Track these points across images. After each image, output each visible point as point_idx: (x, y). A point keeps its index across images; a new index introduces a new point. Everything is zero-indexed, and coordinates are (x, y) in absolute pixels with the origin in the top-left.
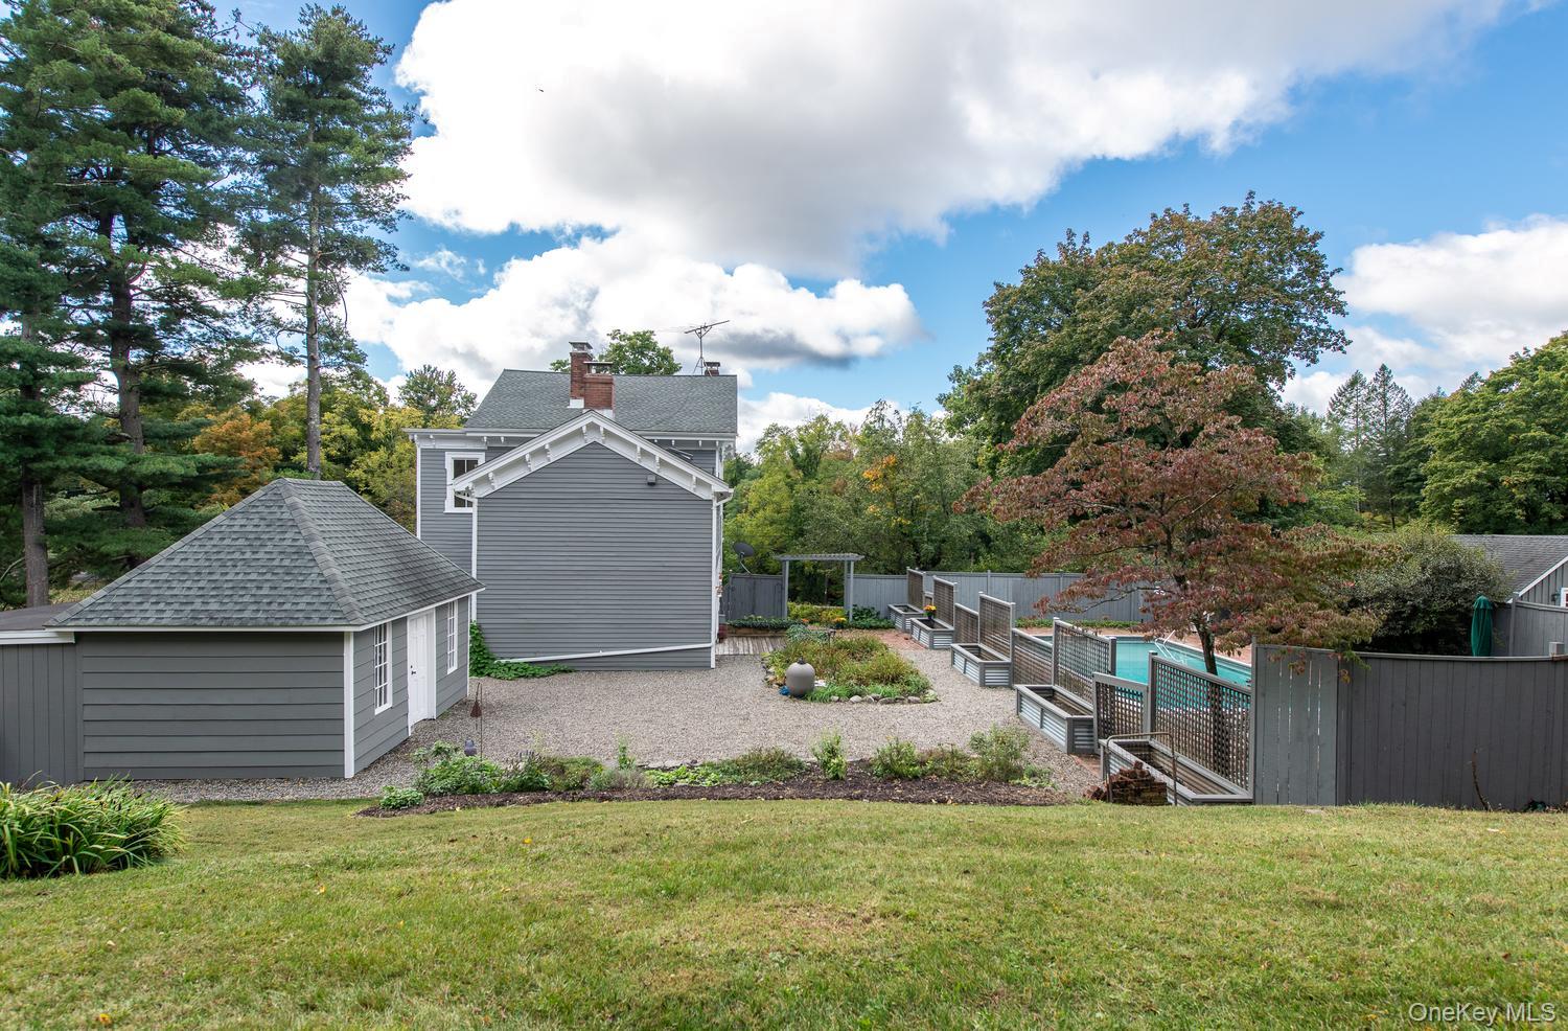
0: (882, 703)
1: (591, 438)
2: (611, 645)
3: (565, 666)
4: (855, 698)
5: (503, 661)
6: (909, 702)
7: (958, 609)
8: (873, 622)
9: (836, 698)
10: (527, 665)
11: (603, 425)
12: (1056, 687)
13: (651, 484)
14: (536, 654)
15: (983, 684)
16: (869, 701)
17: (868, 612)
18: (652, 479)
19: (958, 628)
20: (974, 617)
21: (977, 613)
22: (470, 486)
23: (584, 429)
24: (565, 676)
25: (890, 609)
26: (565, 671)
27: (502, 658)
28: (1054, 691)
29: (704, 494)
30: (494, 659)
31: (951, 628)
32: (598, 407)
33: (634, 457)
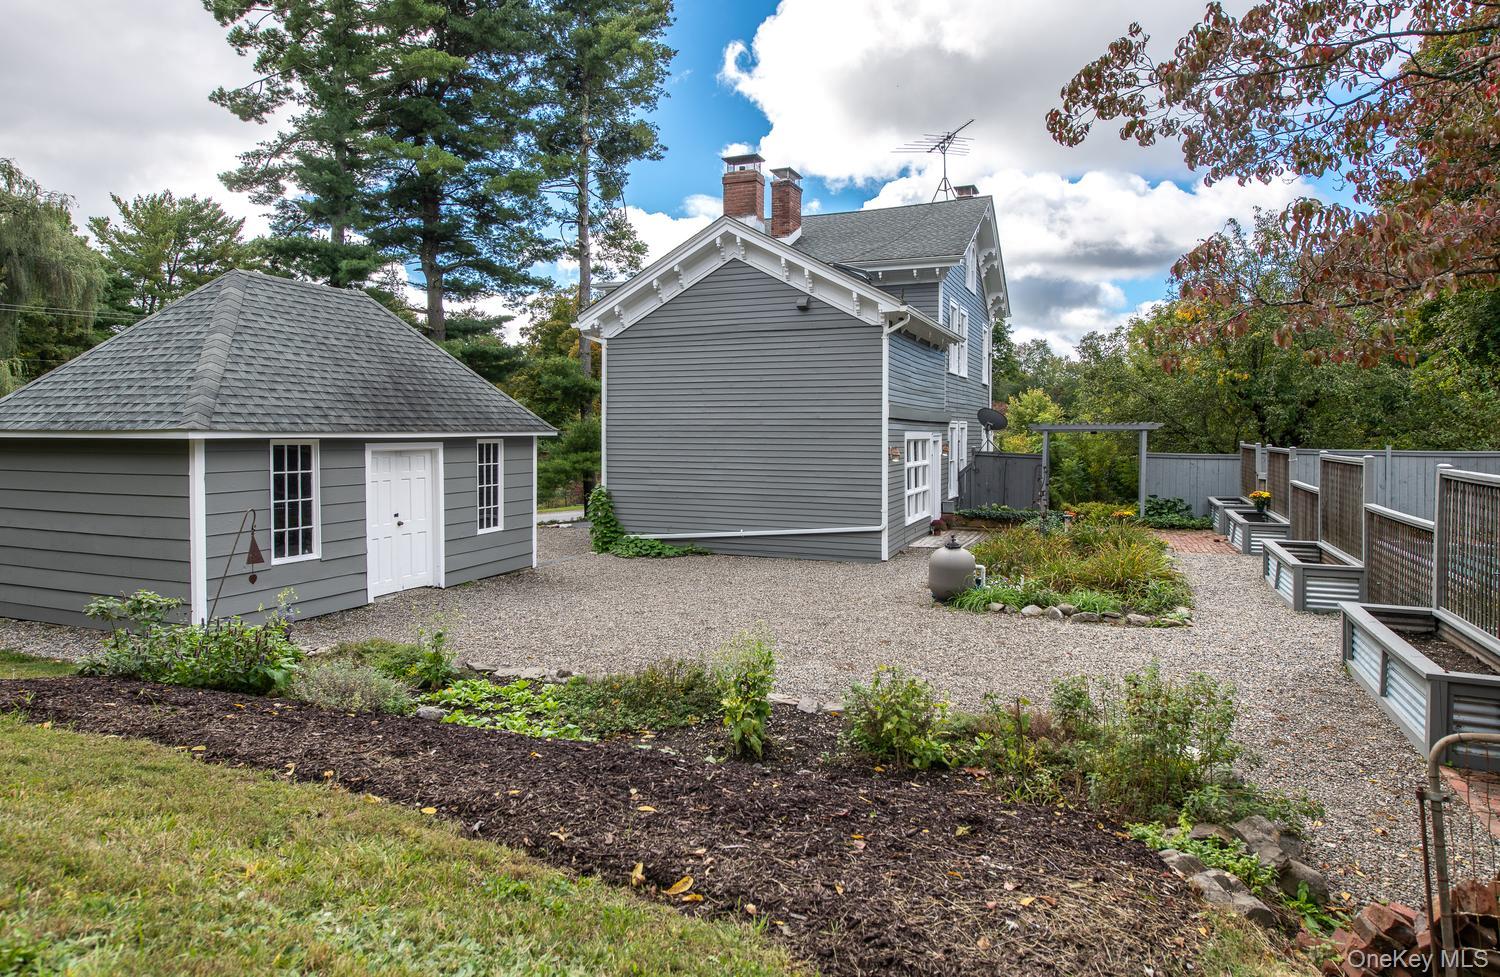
0: (1074, 621)
1: (730, 254)
2: (758, 523)
3: (699, 547)
4: (1029, 609)
5: (632, 536)
6: (1129, 622)
7: (1296, 488)
8: (1175, 518)
9: (998, 606)
10: (657, 543)
11: (740, 235)
12: (1443, 614)
13: (804, 309)
14: (669, 529)
15: (1301, 605)
16: (1054, 616)
17: (1172, 506)
18: (802, 302)
19: (1295, 522)
20: (1313, 495)
21: (1317, 489)
22: (596, 323)
23: (718, 241)
24: (699, 559)
25: (1211, 504)
26: (700, 554)
27: (633, 533)
28: (1438, 621)
29: (871, 318)
30: (623, 533)
31: (1285, 521)
32: (739, 214)
33: (780, 274)
